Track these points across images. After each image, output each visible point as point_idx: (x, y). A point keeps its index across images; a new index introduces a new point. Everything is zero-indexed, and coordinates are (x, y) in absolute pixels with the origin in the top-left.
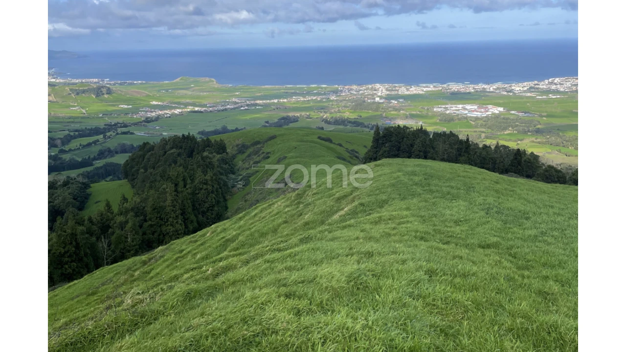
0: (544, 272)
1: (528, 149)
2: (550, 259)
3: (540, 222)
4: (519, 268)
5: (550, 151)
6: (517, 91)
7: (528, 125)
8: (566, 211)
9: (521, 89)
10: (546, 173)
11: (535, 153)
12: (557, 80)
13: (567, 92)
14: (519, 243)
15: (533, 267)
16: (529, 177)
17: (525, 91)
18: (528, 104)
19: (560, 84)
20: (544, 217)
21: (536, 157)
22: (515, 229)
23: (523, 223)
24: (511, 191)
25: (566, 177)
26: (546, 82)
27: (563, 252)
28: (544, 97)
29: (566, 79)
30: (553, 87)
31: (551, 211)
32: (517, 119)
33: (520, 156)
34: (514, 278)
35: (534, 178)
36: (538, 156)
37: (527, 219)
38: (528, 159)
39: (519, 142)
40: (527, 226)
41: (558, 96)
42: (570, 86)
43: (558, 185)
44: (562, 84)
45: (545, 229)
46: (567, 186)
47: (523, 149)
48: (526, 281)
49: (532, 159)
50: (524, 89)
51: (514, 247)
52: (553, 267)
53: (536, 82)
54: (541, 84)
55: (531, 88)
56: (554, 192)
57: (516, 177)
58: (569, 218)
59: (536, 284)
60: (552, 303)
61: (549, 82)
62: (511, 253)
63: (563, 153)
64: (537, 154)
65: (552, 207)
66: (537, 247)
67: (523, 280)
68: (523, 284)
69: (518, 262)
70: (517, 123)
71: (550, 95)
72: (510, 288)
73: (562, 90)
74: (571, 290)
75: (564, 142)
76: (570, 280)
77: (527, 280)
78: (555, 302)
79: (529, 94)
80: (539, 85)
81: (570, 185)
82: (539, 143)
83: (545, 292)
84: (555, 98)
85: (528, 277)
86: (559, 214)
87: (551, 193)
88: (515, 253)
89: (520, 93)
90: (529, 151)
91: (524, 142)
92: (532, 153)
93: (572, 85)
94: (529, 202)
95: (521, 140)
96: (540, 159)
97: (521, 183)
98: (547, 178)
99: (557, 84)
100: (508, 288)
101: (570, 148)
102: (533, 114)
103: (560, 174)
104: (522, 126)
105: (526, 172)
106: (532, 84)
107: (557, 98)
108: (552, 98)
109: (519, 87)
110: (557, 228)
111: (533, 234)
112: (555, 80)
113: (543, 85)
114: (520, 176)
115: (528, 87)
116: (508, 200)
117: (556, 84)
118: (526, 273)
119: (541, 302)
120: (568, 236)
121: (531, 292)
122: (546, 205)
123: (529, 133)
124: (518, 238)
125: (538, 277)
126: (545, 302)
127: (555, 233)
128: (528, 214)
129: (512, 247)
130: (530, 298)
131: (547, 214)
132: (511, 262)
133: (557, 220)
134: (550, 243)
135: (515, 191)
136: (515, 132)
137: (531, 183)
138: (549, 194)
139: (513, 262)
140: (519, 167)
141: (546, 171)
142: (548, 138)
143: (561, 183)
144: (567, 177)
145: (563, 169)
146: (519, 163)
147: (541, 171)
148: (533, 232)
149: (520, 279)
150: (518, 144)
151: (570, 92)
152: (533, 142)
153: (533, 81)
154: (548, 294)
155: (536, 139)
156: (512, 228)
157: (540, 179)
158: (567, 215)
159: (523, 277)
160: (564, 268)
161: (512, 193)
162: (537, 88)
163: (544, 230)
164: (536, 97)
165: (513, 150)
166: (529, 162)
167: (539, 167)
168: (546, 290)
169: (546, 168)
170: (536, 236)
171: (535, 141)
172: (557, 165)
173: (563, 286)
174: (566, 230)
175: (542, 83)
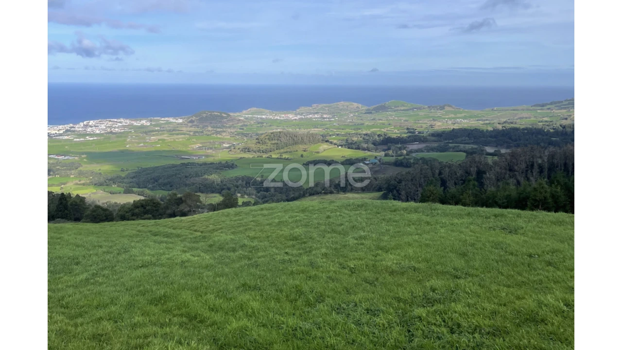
0: (97, 314)
1: (73, 192)
2: (102, 299)
3: (90, 264)
4: (71, 318)
5: (95, 191)
6: (53, 134)
7: (69, 168)
8: (115, 248)
9: (57, 132)
10: (94, 213)
11: (81, 195)
12: (91, 123)
13: (103, 134)
14: (70, 291)
15: (86, 313)
16: (77, 220)
17: (61, 135)
18: (66, 147)
19: (95, 126)
20: (94, 259)
21: (82, 200)
22: (65, 278)
23: (72, 269)
24: (58, 239)
25: (112, 214)
26: (82, 124)
27: (114, 289)
28: (82, 139)
29: (100, 121)
30: (89, 129)
31: (100, 250)
32: (57, 163)
33: (66, 200)
34: (67, 329)
35: (83, 220)
36: (84, 198)
37: (77, 264)
38: (75, 202)
39: (62, 186)
40: (77, 271)
41: (95, 138)
42: (105, 128)
43: (106, 223)
44: (97, 126)
45: (95, 270)
46: (115, 222)
47: (68, 193)
48: (80, 329)
49: (78, 201)
50: (60, 133)
51: (66, 296)
52: (105, 306)
53: (71, 125)
54: (76, 127)
55: (67, 131)
56: (102, 231)
57: (63, 222)
58: (118, 254)
59: (90, 330)
60: (106, 343)
61: (84, 125)
62: (62, 304)
63: (107, 192)
64: (83, 196)
65: (101, 247)
66: (89, 290)
67: (76, 329)
68: (76, 333)
69: (70, 312)
70: (58, 167)
71: (87, 137)
72: (63, 343)
73: (98, 132)
74: (123, 324)
75: (107, 181)
76: (122, 315)
77: (81, 327)
78: (109, 341)
79: (66, 137)
80: (75, 128)
81: (117, 221)
82: (84, 184)
83: (99, 334)
84: (92, 140)
85: (82, 324)
86: (108, 252)
87: (99, 232)
88: (67, 303)
89: (57, 136)
90: (74, 193)
91: (68, 185)
92: (78, 196)
93: (106, 127)
94: (78, 246)
95: (64, 184)
96: (87, 200)
97: (68, 228)
98: (95, 218)
99: (93, 127)
100: (61, 343)
101: (113, 186)
102: (73, 156)
103: (107, 212)
104: (64, 170)
105: (74, 215)
106: (67, 127)
107: (94, 140)
108: (89, 140)
109: (54, 130)
110: (107, 266)
111: (84, 278)
112: (89, 122)
113: (79, 127)
114: (68, 220)
115: (64, 130)
116: (55, 249)
117: (91, 127)
118: (80, 320)
119: (96, 346)
120: (118, 271)
121: (85, 339)
122: (95, 246)
123: (72, 176)
124: (70, 287)
125: (92, 321)
126: (99, 345)
127: (106, 272)
128: (77, 259)
129: (63, 297)
130: (84, 345)
131: (97, 254)
132: (63, 313)
133: (106, 259)
134: (102, 283)
135: (63, 237)
136: (56, 176)
137: (79, 226)
138: (97, 234)
139: (66, 313)
140: (66, 211)
141: (94, 211)
142: (92, 179)
143: (109, 221)
144: (115, 214)
145: (110, 207)
146: (66, 207)
147: (88, 212)
148: (84, 276)
149: (73, 329)
150: (62, 188)
151: (106, 133)
152: (77, 184)
153: (68, 124)
154: (102, 336)
155: (80, 181)
156: (62, 278)
157: (89, 220)
158: (115, 252)
159: (76, 326)
160: (116, 304)
161: (59, 240)
162: (74, 131)
163: (95, 272)
164: (73, 139)
165: (58, 194)
166: (76, 205)
167: (86, 208)
168: (99, 332)
169: (93, 209)
170: (87, 280)
171: (79, 183)
172: (103, 203)
173: (116, 322)
174: (115, 266)
175: (78, 126)
